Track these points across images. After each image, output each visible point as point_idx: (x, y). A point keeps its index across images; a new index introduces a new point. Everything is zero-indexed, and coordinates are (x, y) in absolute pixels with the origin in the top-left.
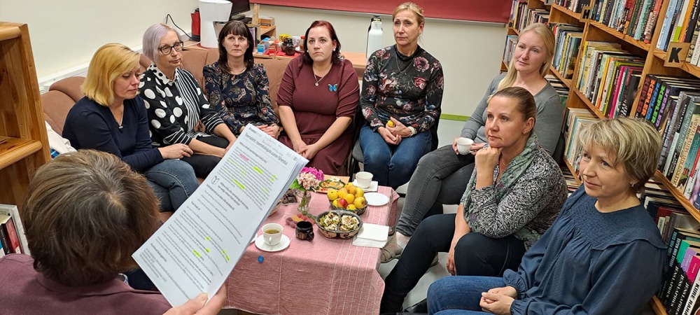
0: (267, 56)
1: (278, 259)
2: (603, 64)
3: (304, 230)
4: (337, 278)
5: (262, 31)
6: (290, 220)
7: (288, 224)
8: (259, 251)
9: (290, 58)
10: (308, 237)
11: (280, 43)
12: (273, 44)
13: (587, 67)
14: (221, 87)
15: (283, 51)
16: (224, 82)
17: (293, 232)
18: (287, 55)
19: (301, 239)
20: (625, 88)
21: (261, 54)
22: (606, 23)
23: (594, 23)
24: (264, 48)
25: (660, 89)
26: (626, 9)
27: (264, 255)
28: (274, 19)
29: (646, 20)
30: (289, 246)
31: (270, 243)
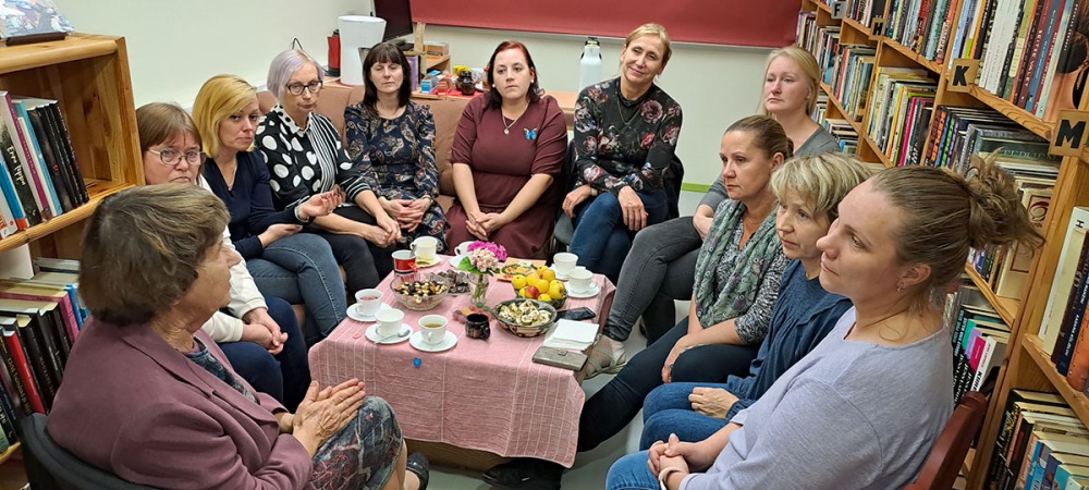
0: (435, 97)
1: (440, 362)
2: (896, 97)
3: (478, 325)
4: (520, 387)
5: (429, 62)
6: (459, 313)
7: (456, 319)
8: (415, 352)
9: (468, 99)
10: (482, 333)
11: (454, 79)
12: (443, 80)
13: (878, 104)
14: (369, 136)
15: (458, 89)
16: (373, 129)
17: (463, 330)
18: (464, 94)
19: (473, 338)
20: (917, 127)
21: (426, 94)
22: (899, 40)
23: (888, 41)
24: (431, 85)
25: (949, 124)
26: (920, 19)
27: (422, 356)
28: (447, 45)
29: (939, 32)
30: (455, 346)
31: (429, 340)
